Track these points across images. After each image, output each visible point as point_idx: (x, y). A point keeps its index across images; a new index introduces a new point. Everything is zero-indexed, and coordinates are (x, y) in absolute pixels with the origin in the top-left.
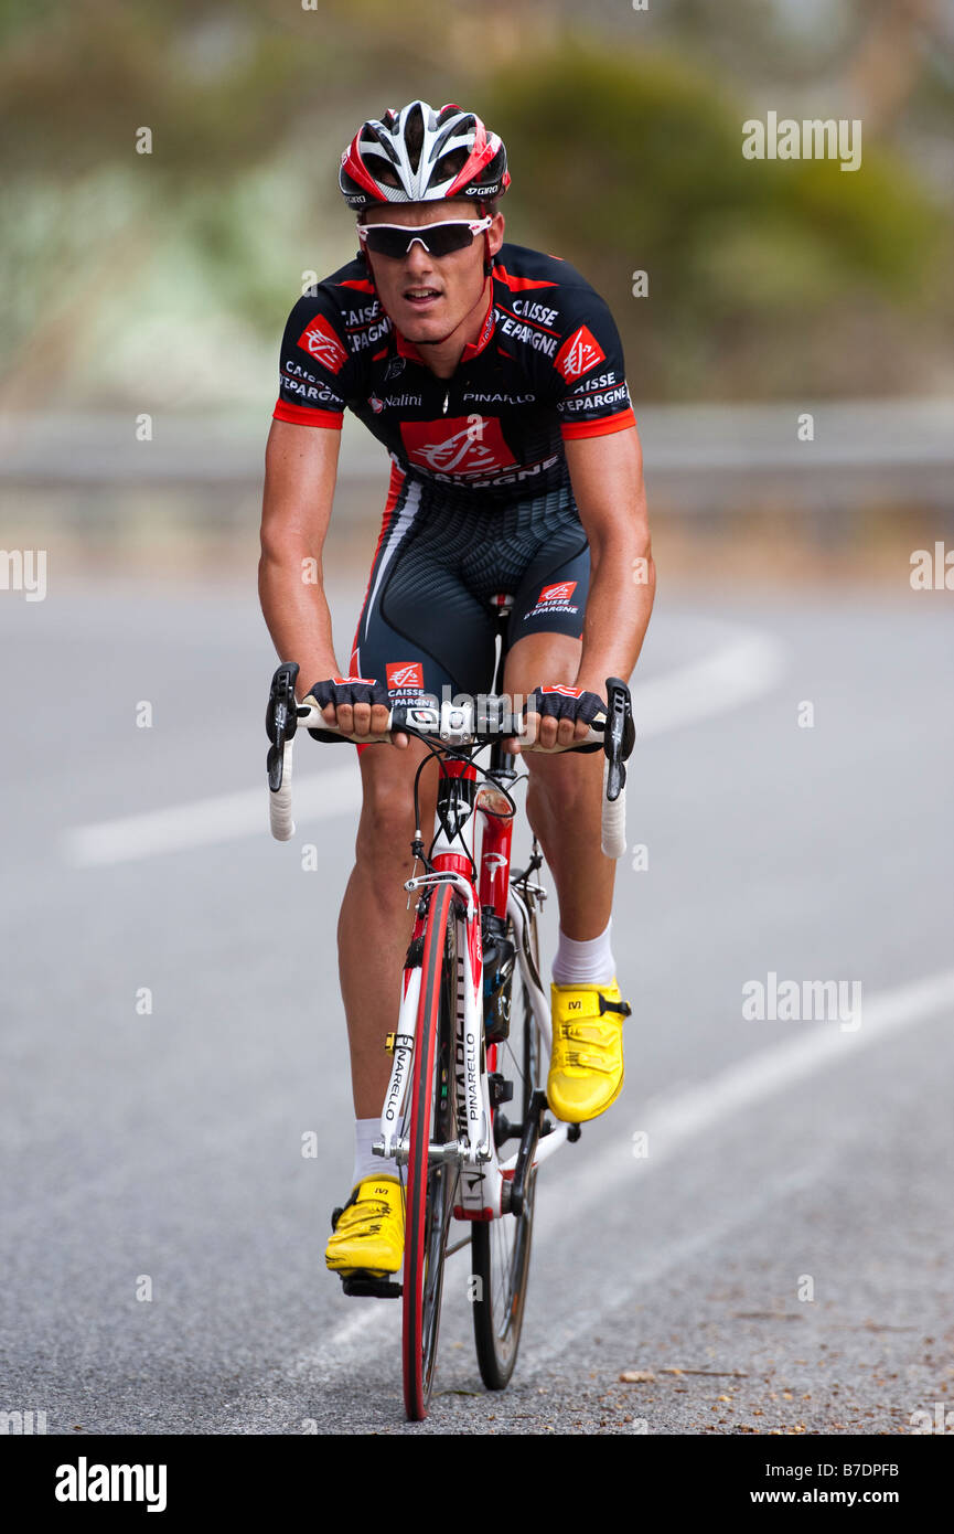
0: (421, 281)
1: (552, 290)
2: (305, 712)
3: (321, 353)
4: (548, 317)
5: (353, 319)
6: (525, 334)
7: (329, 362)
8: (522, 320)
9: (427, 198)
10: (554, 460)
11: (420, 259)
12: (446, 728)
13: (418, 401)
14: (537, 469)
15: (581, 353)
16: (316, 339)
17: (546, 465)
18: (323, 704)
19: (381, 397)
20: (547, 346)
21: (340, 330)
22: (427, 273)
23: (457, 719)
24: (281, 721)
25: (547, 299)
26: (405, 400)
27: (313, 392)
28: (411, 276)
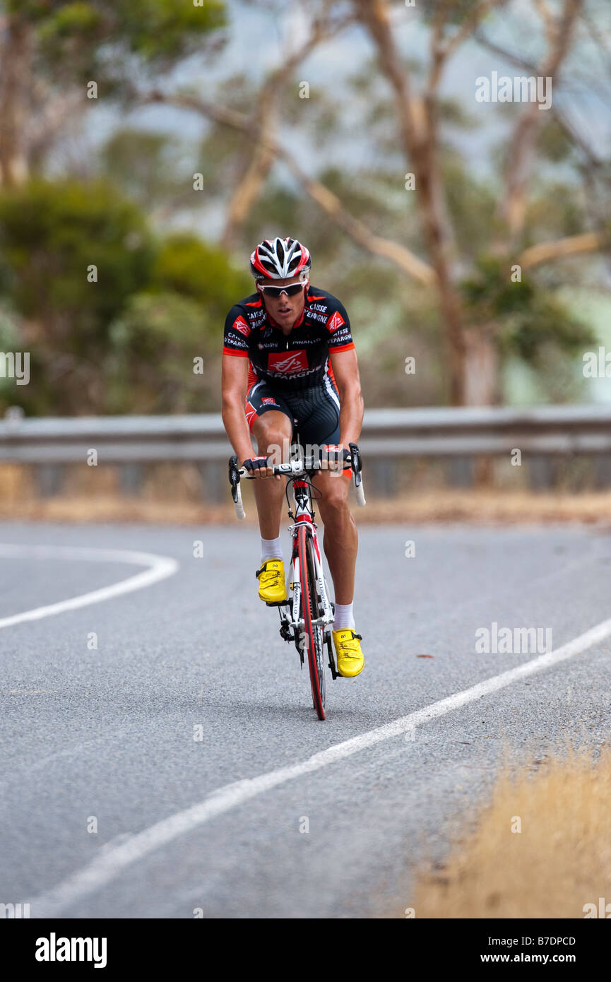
0: (285, 306)
1: (323, 300)
2: (242, 472)
3: (241, 329)
4: (323, 309)
5: (252, 316)
6: (315, 316)
7: (244, 333)
8: (313, 311)
9: (288, 277)
10: (320, 367)
11: (285, 298)
12: (294, 469)
13: (276, 345)
14: (314, 370)
15: (336, 321)
16: (239, 324)
17: (317, 369)
18: (248, 469)
19: (263, 344)
20: (323, 320)
21: (247, 321)
22: (287, 303)
23: (297, 466)
24: (234, 478)
25: (322, 302)
26: (271, 345)
27: (239, 344)
28: (281, 304)
